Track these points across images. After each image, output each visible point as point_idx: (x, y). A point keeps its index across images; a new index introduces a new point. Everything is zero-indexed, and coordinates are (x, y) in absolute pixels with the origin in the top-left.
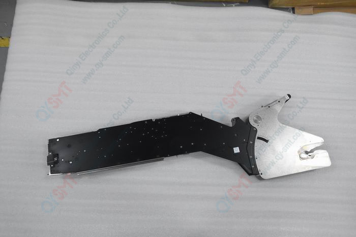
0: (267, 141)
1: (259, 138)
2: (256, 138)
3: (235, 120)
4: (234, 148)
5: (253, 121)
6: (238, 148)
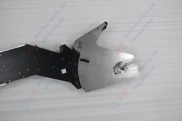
0: (88, 62)
1: (82, 60)
2: (79, 60)
3: (62, 47)
4: (62, 70)
5: (77, 47)
6: (65, 69)
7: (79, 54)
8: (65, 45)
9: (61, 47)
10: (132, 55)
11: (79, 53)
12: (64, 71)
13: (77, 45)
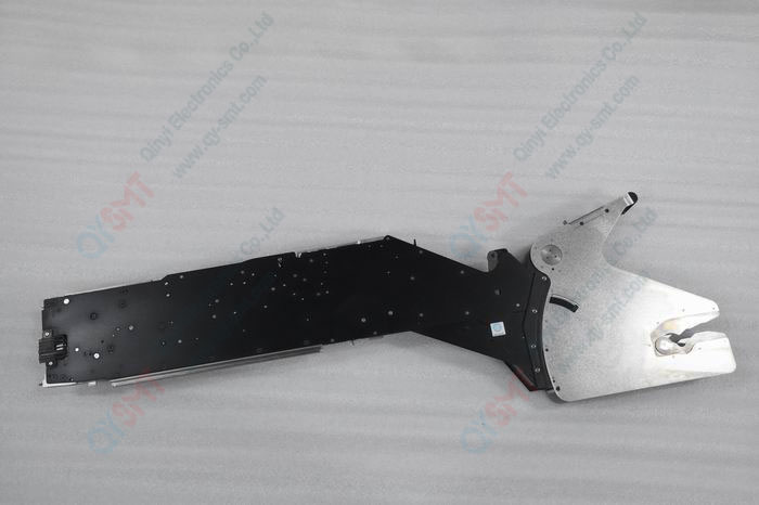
0: (573, 308)
1: (554, 301)
2: (548, 299)
3: (496, 255)
4: (492, 325)
5: (541, 258)
6: (502, 324)
7: (548, 282)
8: (504, 251)
9: (491, 255)
10: (714, 303)
11: (548, 279)
12: (498, 329)
13: (542, 254)
